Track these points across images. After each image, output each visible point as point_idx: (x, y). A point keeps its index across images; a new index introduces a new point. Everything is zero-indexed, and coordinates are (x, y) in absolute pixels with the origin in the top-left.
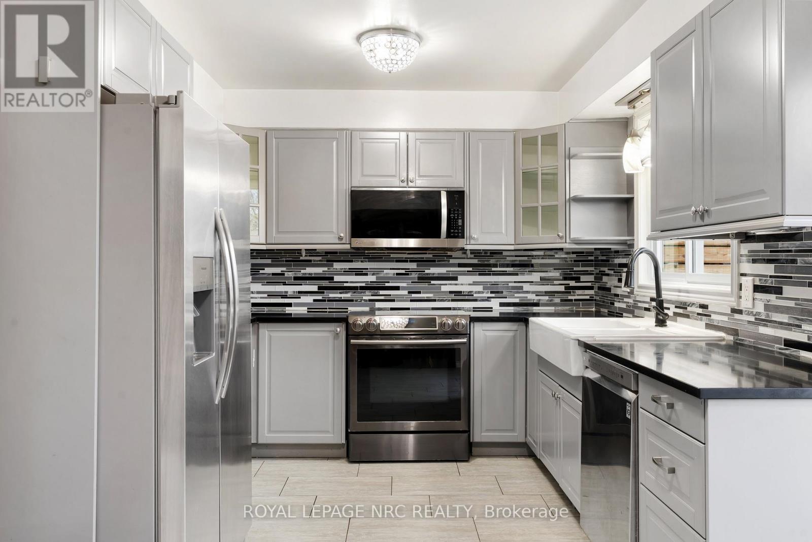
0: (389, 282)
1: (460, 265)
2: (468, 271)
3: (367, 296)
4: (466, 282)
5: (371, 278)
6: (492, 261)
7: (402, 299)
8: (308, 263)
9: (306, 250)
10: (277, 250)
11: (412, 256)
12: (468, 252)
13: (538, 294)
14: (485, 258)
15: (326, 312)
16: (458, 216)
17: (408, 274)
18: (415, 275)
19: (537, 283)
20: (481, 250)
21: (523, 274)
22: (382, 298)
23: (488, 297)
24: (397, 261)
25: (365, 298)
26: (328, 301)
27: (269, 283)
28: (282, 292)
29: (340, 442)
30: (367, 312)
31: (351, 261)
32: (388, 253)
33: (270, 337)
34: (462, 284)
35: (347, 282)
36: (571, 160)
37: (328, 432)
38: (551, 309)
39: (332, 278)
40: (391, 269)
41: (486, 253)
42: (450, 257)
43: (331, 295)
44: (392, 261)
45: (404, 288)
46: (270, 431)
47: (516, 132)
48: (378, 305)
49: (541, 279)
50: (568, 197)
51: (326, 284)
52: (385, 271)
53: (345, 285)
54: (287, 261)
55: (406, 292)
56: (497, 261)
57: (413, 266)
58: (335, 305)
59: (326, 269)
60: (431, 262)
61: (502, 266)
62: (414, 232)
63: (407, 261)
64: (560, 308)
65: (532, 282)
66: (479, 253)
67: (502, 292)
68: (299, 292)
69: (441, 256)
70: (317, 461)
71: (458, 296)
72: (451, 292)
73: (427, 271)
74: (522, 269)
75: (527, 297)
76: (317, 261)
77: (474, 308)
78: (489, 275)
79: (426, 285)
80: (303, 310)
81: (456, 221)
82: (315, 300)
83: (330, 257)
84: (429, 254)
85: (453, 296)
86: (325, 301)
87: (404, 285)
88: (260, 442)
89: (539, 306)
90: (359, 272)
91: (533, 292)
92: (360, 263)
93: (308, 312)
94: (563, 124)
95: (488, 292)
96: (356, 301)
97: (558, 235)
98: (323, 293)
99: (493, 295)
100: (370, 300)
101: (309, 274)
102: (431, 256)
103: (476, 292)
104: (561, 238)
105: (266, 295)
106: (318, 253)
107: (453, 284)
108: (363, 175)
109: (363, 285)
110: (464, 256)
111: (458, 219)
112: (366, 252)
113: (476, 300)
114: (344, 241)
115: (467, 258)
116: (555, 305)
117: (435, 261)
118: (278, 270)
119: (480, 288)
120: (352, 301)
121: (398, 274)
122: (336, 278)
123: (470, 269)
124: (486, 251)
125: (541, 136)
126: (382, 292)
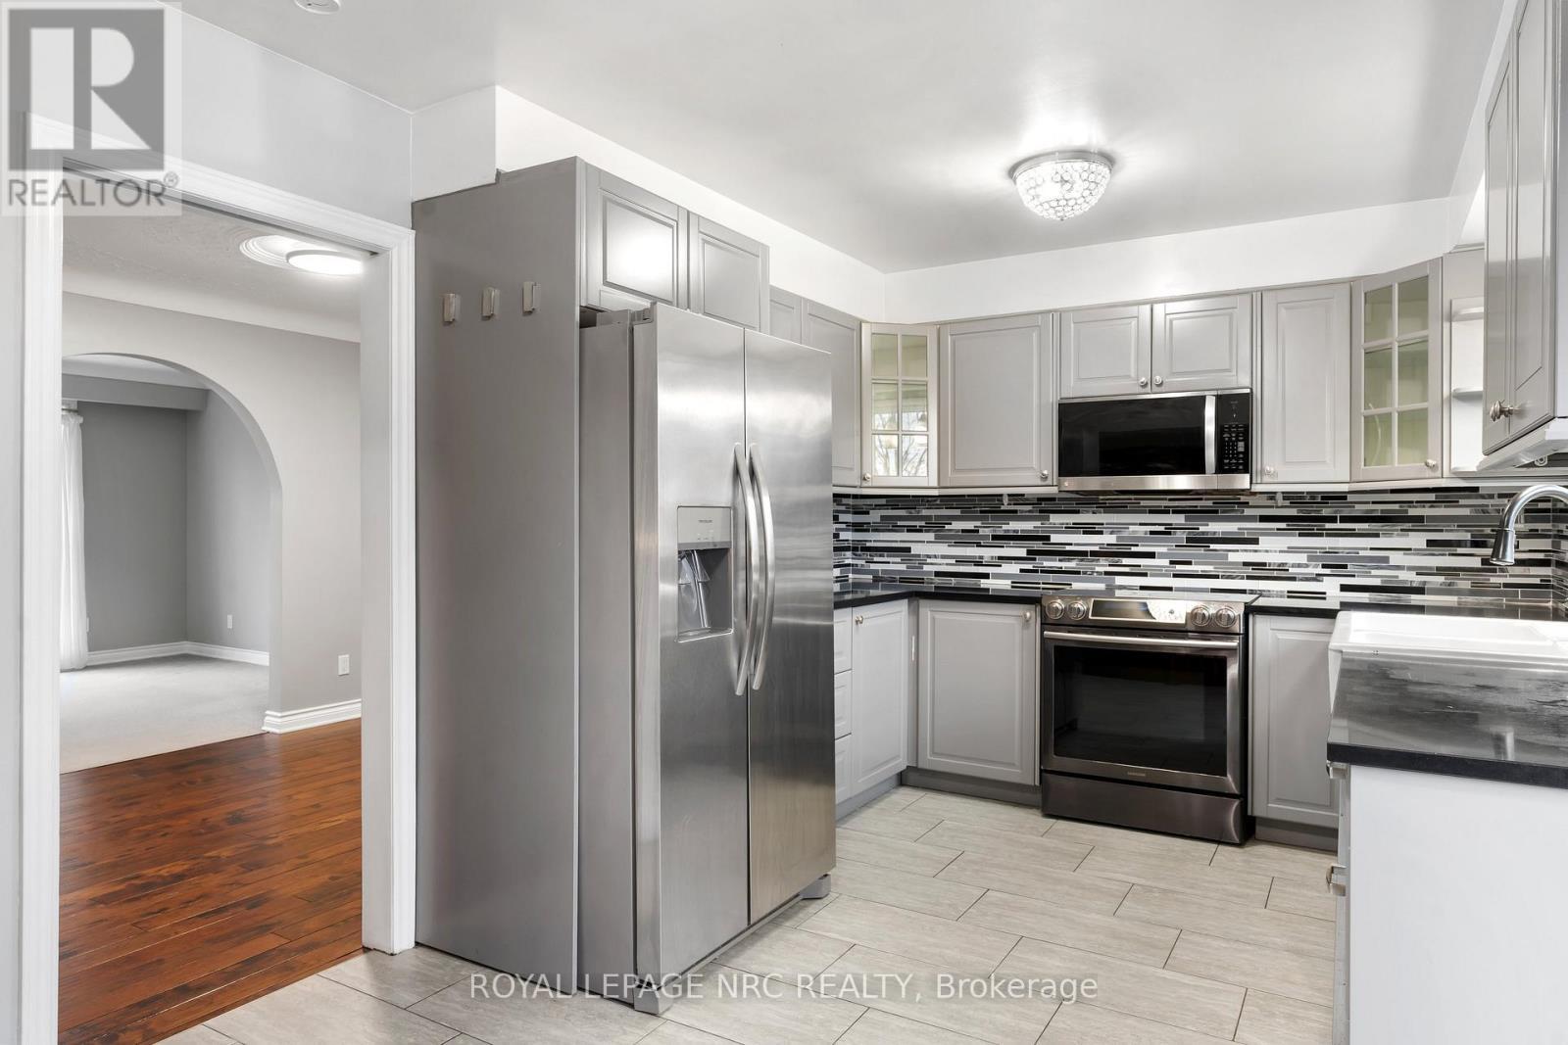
0: (1137, 545)
1: (1264, 519)
2: (1278, 529)
3: (1103, 565)
4: (1274, 547)
5: (1111, 539)
6: (1325, 512)
7: (1158, 572)
8: (1013, 515)
9: (1009, 495)
10: (969, 496)
11: (1176, 503)
12: (1279, 497)
13: (1421, 571)
14: (1312, 507)
15: (1039, 588)
16: (1237, 436)
17: (1170, 533)
18: (1182, 535)
19: (1418, 552)
20: (1303, 493)
21: (1391, 535)
22: (1127, 570)
23: (1318, 575)
24: (1151, 512)
25: (1098, 569)
26: (1042, 572)
27: (958, 544)
28: (975, 557)
29: (1031, 783)
30: (1101, 591)
31: (1078, 512)
32: (1136, 499)
33: (933, 619)
34: (1267, 551)
35: (1071, 544)
36: (1453, 324)
37: (1012, 765)
38: (1451, 600)
39: (1048, 538)
40: (1141, 524)
41: (1313, 498)
42: (1246, 504)
43: (1046, 564)
44: (1144, 512)
45: (1163, 556)
46: (934, 753)
47: (1352, 283)
48: (1119, 580)
49: (1430, 543)
50: (1446, 393)
51: (1039, 546)
52: (1132, 528)
53: (1068, 548)
54: (981, 512)
55: (1166, 562)
56: (1336, 512)
57: (1179, 519)
58: (1051, 578)
59: (1038, 524)
60: (1210, 514)
61: (1344, 519)
62: (1159, 465)
63: (1168, 512)
64: (1470, 599)
65: (1410, 549)
66: (1300, 498)
67: (1345, 567)
68: (1000, 558)
69: (1228, 504)
70: (999, 806)
71: (1259, 570)
72: (1245, 564)
73: (1202, 529)
74: (1387, 526)
75: (1397, 577)
76: (1026, 512)
77: (1289, 592)
78: (1321, 535)
79: (1202, 551)
80: (1004, 585)
81: (1233, 445)
82: (1022, 571)
83: (1044, 506)
84: (1206, 499)
85: (1249, 571)
86: (1037, 571)
87: (1164, 550)
88: (921, 765)
89: (1423, 593)
90: (1090, 529)
91: (1410, 568)
92: (1091, 515)
93: (1012, 587)
94: (1438, 258)
95: (1316, 566)
96: (1085, 573)
97: (1427, 464)
98: (1035, 559)
99: (1328, 571)
100: (1107, 573)
101: (1014, 531)
102: (1210, 503)
103: (1293, 566)
104: (1433, 468)
105: (953, 561)
106: (1027, 499)
107: (1250, 551)
108: (1080, 379)
109: (1096, 549)
110: (1270, 503)
111: (1238, 440)
112: (1101, 497)
113: (1293, 579)
114: (1049, 482)
115: (1277, 507)
116: (1459, 592)
117: (1216, 512)
118: (970, 525)
119: (1302, 558)
120: (1078, 573)
121: (1152, 533)
122: (1055, 538)
123: (1283, 525)
124: (1313, 495)
125: (1399, 284)
126: (1126, 561)
